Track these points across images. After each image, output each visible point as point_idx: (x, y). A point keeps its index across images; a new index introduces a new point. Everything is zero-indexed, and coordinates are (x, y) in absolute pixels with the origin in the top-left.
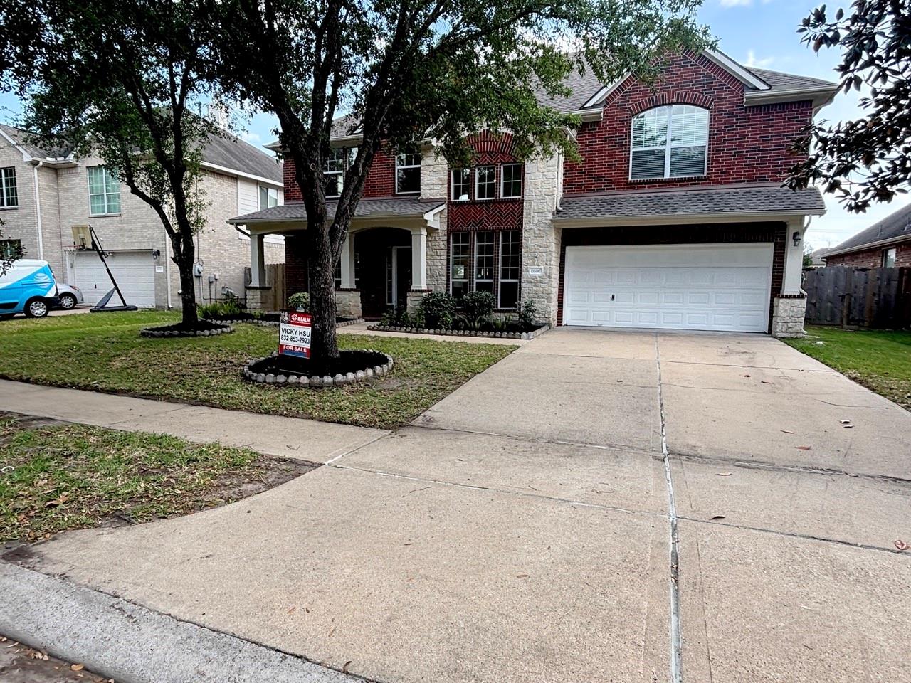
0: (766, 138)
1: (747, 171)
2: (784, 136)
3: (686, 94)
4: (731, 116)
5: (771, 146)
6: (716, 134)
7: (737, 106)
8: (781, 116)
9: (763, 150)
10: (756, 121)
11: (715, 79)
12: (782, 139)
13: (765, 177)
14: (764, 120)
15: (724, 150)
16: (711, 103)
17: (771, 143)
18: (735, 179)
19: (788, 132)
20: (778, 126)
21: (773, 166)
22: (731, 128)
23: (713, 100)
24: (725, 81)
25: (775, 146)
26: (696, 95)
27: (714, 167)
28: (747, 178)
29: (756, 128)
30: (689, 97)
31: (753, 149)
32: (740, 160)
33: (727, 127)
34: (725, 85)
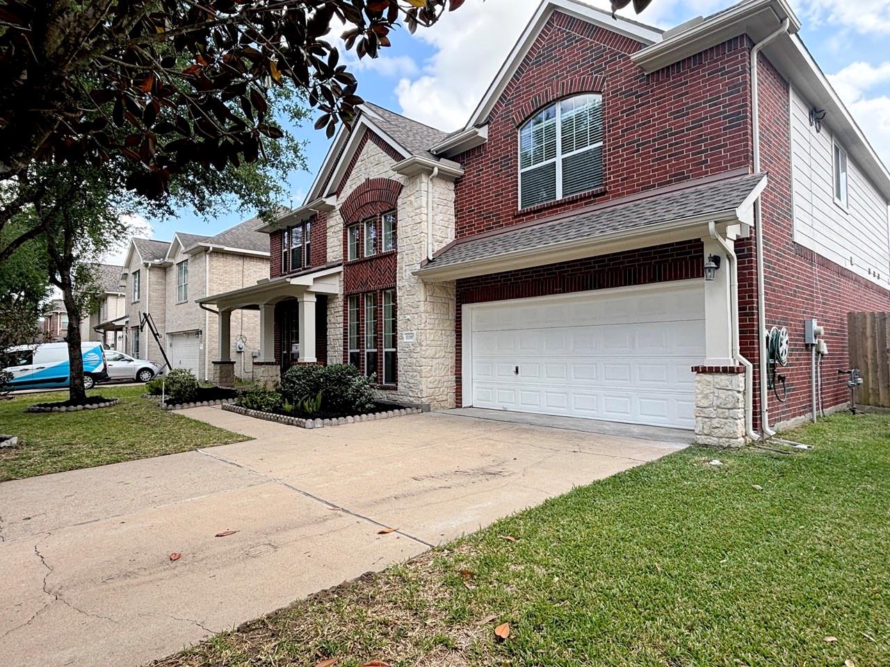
0: (678, 114)
1: (657, 170)
2: (705, 103)
3: (572, 81)
4: (629, 93)
5: (688, 124)
6: (612, 125)
7: (635, 79)
8: (699, 73)
9: (676, 133)
10: (663, 92)
11: (605, 50)
12: (703, 108)
13: (683, 173)
14: (674, 88)
15: (623, 145)
16: (603, 82)
17: (687, 119)
18: (641, 184)
19: (711, 95)
20: (695, 90)
21: (693, 155)
22: (630, 111)
23: (605, 78)
24: (618, 49)
25: (693, 123)
26: (584, 78)
27: (613, 173)
28: (657, 180)
29: (664, 102)
30: (575, 85)
31: (663, 135)
32: (646, 156)
33: (625, 111)
34: (618, 53)
